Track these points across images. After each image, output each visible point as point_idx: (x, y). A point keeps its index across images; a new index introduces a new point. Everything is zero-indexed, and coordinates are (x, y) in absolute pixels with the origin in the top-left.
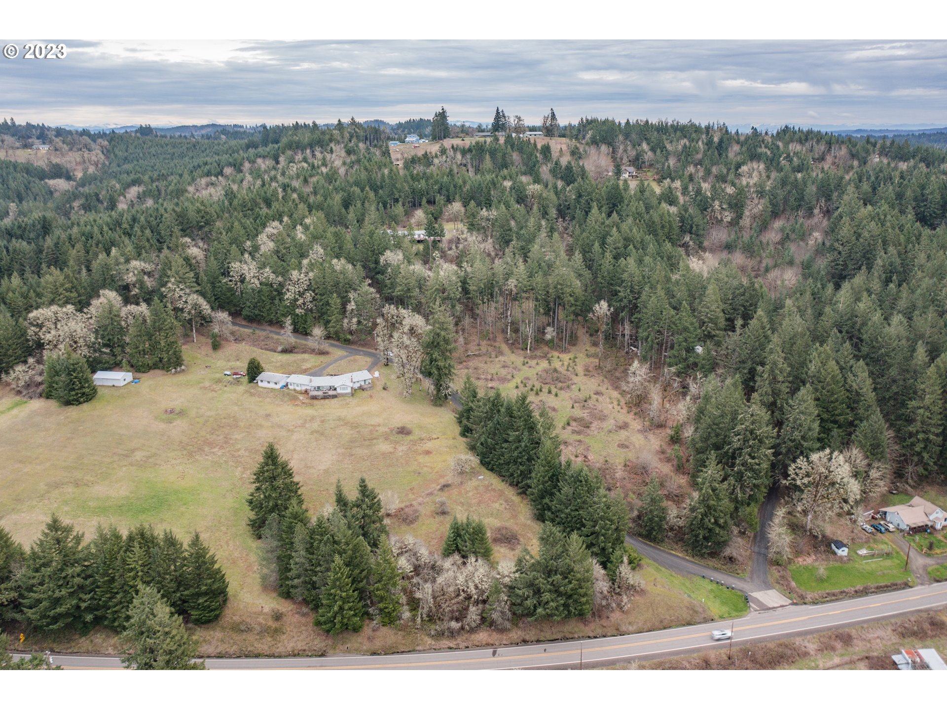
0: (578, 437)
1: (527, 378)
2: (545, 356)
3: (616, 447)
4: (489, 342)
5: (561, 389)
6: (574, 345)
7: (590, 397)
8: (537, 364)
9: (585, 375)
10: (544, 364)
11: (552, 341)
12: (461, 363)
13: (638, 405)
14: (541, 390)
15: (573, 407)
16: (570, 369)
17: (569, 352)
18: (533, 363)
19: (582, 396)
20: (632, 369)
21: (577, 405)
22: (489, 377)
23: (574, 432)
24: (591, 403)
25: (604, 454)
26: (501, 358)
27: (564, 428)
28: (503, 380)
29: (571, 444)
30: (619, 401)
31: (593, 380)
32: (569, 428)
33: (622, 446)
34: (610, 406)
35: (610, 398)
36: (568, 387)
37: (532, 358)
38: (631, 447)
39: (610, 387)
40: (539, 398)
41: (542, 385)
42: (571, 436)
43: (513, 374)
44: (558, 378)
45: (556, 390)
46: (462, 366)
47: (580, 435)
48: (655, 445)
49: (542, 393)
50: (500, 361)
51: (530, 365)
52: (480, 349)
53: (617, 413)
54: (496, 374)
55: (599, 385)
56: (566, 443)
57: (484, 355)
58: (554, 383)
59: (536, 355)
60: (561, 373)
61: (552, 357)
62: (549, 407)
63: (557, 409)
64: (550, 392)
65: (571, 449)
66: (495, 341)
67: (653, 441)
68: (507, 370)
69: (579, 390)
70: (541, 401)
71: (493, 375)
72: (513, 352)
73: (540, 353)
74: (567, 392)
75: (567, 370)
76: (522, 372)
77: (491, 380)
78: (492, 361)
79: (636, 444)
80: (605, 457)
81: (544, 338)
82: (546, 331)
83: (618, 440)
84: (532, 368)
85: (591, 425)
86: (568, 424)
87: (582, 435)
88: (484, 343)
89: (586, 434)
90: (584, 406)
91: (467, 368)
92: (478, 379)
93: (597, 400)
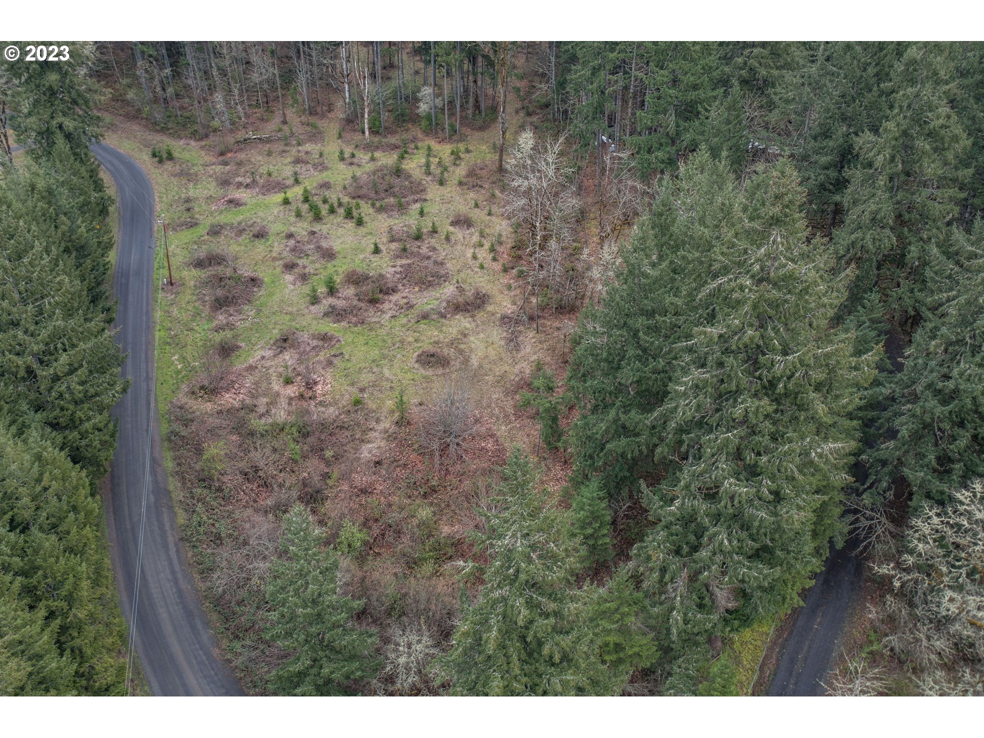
0: (329, 327)
1: (326, 185)
2: (400, 146)
3: (412, 362)
4: (306, 119)
5: (381, 210)
7: (434, 231)
8: (373, 159)
9: (461, 184)
10: (387, 159)
11: (428, 117)
12: (222, 154)
14: (332, 211)
15: (377, 251)
16: (437, 171)
17: (460, 140)
18: (363, 157)
19: (416, 227)
21: (394, 246)
22: (248, 181)
23: (332, 312)
24: (427, 244)
25: (366, 378)
26: (308, 147)
27: (315, 300)
28: (273, 186)
29: (295, 345)
30: (499, 241)
31: (471, 195)
32: (328, 302)
33: (430, 359)
34: (470, 253)
35: (482, 235)
36: (402, 206)
37: (368, 147)
38: (455, 364)
40: (317, 227)
41: (345, 200)
42: (315, 322)
43: (301, 178)
44: (391, 188)
45: (371, 211)
46: (221, 158)
47: (339, 321)
48: (524, 364)
49: (332, 217)
50: (299, 151)
51: (355, 160)
52: (280, 130)
53: (476, 269)
54: (270, 175)
55: (477, 206)
56: (285, 340)
57: (279, 139)
58: (373, 195)
59: (380, 142)
60: (408, 177)
61: (417, 148)
62: (319, 248)
63: (338, 252)
64: (349, 215)
65: (287, 358)
66: (323, 116)
67: (527, 349)
68: (298, 168)
69: (422, 213)
70: (313, 233)
71: (261, 177)
72: (340, 137)
73: (393, 140)
74: (390, 217)
75: (428, 173)
76: (325, 174)
77: (247, 186)
78: (284, 151)
79: (473, 356)
80: (362, 390)
81: (417, 111)
82: (419, 95)
83: (431, 343)
84: (354, 168)
85: (386, 297)
86: (332, 291)
87: (344, 324)
88: (299, 120)
89: (354, 319)
90: (405, 250)
91: (226, 164)
92: (225, 183)
93: (447, 239)
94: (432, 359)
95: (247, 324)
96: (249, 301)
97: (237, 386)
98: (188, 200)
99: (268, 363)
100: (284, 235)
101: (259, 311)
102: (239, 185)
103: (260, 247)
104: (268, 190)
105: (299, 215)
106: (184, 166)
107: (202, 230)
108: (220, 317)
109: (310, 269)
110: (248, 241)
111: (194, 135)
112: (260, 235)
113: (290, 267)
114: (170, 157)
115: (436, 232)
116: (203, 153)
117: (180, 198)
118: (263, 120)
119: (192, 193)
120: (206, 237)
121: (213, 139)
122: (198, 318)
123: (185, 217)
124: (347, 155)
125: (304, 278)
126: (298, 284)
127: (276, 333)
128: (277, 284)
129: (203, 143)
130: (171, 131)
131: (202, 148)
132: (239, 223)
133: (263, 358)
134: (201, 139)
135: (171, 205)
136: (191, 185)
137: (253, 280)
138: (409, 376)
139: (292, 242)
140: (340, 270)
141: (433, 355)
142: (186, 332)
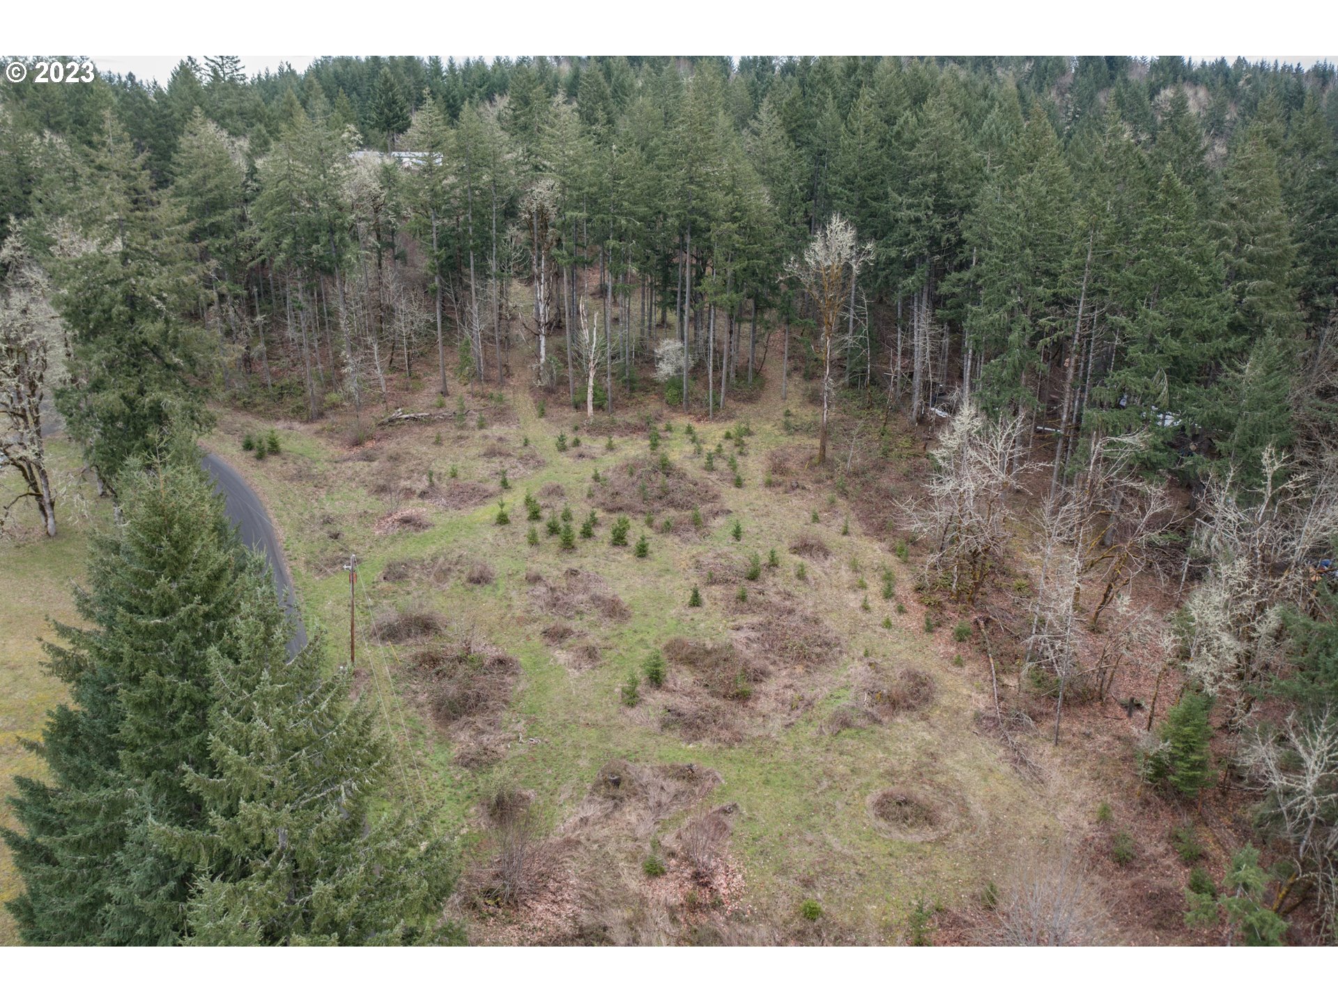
0: (685, 751)
1: (555, 491)
2: (643, 428)
3: (871, 819)
4: (477, 388)
5: (667, 529)
6: (750, 399)
7: (773, 564)
8: (610, 448)
9: (769, 484)
10: (635, 448)
11: (675, 383)
12: (357, 443)
13: (968, 597)
14: (587, 534)
15: (696, 602)
16: (721, 465)
17: (730, 417)
18: (596, 444)
19: (739, 557)
20: (949, 440)
21: (717, 591)
22: (423, 485)
23: (674, 720)
24: (773, 586)
25: (803, 857)
26: (496, 430)
27: (632, 699)
28: (468, 494)
29: (638, 792)
30: (889, 578)
31: (795, 502)
32: (657, 700)
34: (853, 600)
35: (855, 568)
36: (697, 523)
37: (595, 430)
38: (950, 816)
39: (856, 527)
40: (574, 563)
41: (600, 514)
42: (651, 743)
43: (509, 477)
44: (667, 493)
45: (648, 532)
46: (357, 450)
47: (695, 738)
48: (1069, 809)
49: (590, 543)
50: (486, 437)
51: (582, 449)
52: (442, 406)
53: (880, 630)
54: (454, 475)
55: (816, 519)
56: (617, 783)
57: (446, 419)
58: (643, 507)
59: (613, 422)
60: (683, 476)
61: (669, 429)
62: (595, 599)
63: (630, 605)
64: (619, 540)
65: (633, 819)
66: (501, 383)
67: (1057, 779)
68: (495, 464)
69: (737, 535)
70: (574, 573)
71: (439, 479)
72: (542, 414)
73: (629, 417)
74: (686, 541)
75: (710, 468)
76: (544, 473)
77: (423, 495)
78: (461, 438)
79: (970, 799)
80: (808, 883)
81: (653, 375)
82: (659, 351)
83: (881, 776)
84: (586, 461)
85: (757, 687)
86: (656, 680)
87: (705, 743)
88: (464, 389)
89: (725, 734)
90: (743, 598)
91: (369, 458)
92: (382, 490)
93: (801, 576)
94: (907, 809)
95: (522, 750)
96: (506, 702)
97: (552, 885)
98: (328, 521)
99: (601, 832)
100: (523, 575)
101: (533, 722)
102: (409, 493)
103: (486, 599)
104: (463, 501)
105: (533, 541)
106: (300, 462)
107: (370, 574)
108: (464, 736)
109: (593, 639)
110: (461, 589)
111: (299, 413)
112: (480, 579)
113: (556, 636)
114: (274, 449)
115: (776, 565)
116: (322, 442)
117: (312, 517)
118: (407, 389)
119: (330, 508)
120: (384, 584)
121: (332, 419)
122: (421, 741)
123: (333, 548)
124: (568, 443)
125: (591, 654)
126: (586, 667)
127: (587, 767)
128: (545, 667)
129: (317, 426)
130: (261, 408)
131: (318, 433)
132: (434, 559)
133: (584, 821)
134: (309, 421)
135: (301, 530)
136: (322, 494)
137: (501, 662)
138: (878, 846)
139: (541, 589)
140: (650, 639)
141: (906, 802)
142: (411, 772)
